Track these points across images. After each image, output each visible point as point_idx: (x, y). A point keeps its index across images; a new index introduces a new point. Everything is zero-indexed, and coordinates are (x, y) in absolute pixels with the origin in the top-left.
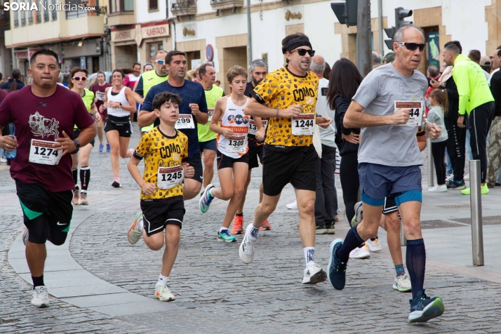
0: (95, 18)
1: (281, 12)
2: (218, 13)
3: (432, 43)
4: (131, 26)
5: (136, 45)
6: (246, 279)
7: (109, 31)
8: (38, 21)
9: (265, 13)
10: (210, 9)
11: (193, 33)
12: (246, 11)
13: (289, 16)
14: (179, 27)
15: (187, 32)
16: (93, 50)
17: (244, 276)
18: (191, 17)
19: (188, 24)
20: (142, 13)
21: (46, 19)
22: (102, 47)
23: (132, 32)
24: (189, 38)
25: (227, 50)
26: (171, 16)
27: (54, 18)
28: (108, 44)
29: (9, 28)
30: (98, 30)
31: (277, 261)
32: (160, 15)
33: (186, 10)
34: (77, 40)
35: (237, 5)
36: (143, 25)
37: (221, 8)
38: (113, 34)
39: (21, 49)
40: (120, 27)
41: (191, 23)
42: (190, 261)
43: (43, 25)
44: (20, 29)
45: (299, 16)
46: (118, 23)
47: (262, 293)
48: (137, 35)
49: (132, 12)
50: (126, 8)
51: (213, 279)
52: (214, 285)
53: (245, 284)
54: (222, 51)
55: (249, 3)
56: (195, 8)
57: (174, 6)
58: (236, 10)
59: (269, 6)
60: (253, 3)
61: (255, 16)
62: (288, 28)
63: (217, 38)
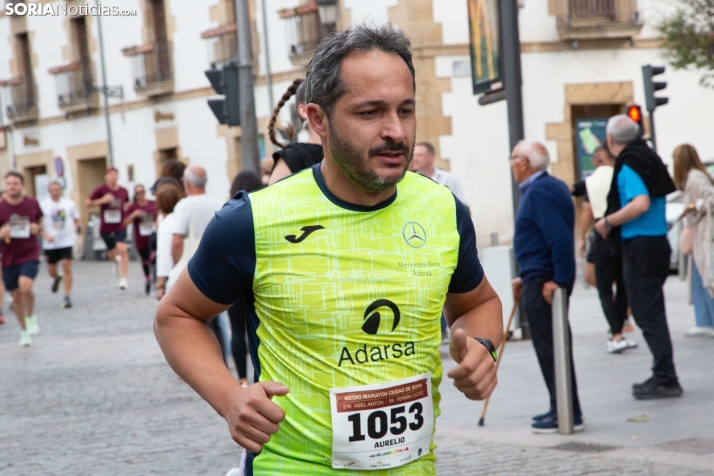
1: (148, 113)
2: (67, 117)
6: (112, 449)
9: (128, 115)
10: (58, 112)
11: (36, 143)
12: (103, 113)
13: (159, 117)
14: (18, 136)
15: (28, 142)
17: (109, 446)
18: (32, 122)
19: (29, 131)
24: (31, 149)
25: (82, 162)
26: (6, 122)
31: (152, 424)
33: (25, 112)
35: (93, 105)
37: (71, 109)
41: (33, 129)
42: (40, 431)
45: (170, 117)
47: (133, 466)
51: (69, 452)
52: (70, 459)
53: (111, 456)
54: (74, 164)
55: (106, 102)
56: (37, 112)
57: (9, 109)
58: (92, 111)
59: (131, 106)
60: (112, 101)
61: (115, 118)
62: (159, 133)
63: (69, 149)
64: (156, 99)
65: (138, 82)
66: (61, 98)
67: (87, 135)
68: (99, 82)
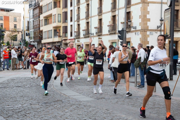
0: (59, 38)
1: (98, 38)
2: (84, 38)
3: (129, 45)
4: (67, 40)
5: (67, 43)
7: (62, 41)
8: (48, 38)
9: (94, 38)
10: (83, 37)
11: (79, 41)
12: (90, 37)
13: (99, 38)
14: (76, 40)
15: (78, 41)
16: (59, 44)
18: (79, 38)
19: (78, 40)
20: (69, 37)
21: (50, 38)
22: (61, 44)
23: (67, 41)
24: (78, 42)
25: (86, 45)
26: (75, 38)
27: (52, 38)
28: (62, 43)
29: (42, 40)
30: (60, 40)
32: (73, 38)
33: (78, 36)
34: (56, 42)
36: (69, 40)
37: (85, 36)
38: (63, 41)
39: (45, 44)
40: (64, 40)
41: (79, 39)
43: (49, 39)
44: (45, 40)
45: (101, 39)
46: (64, 39)
48: (68, 41)
49: (67, 37)
50: (66, 36)
54: (85, 45)
55: (91, 36)
56: (80, 36)
57: (75, 36)
58: (88, 37)
59: (95, 36)
60: (92, 35)
61: (92, 38)
62: (99, 41)
63: (84, 42)
64: (99, 35)
65: (96, 33)
66: (84, 35)
67: (87, 41)
68: (90, 32)
